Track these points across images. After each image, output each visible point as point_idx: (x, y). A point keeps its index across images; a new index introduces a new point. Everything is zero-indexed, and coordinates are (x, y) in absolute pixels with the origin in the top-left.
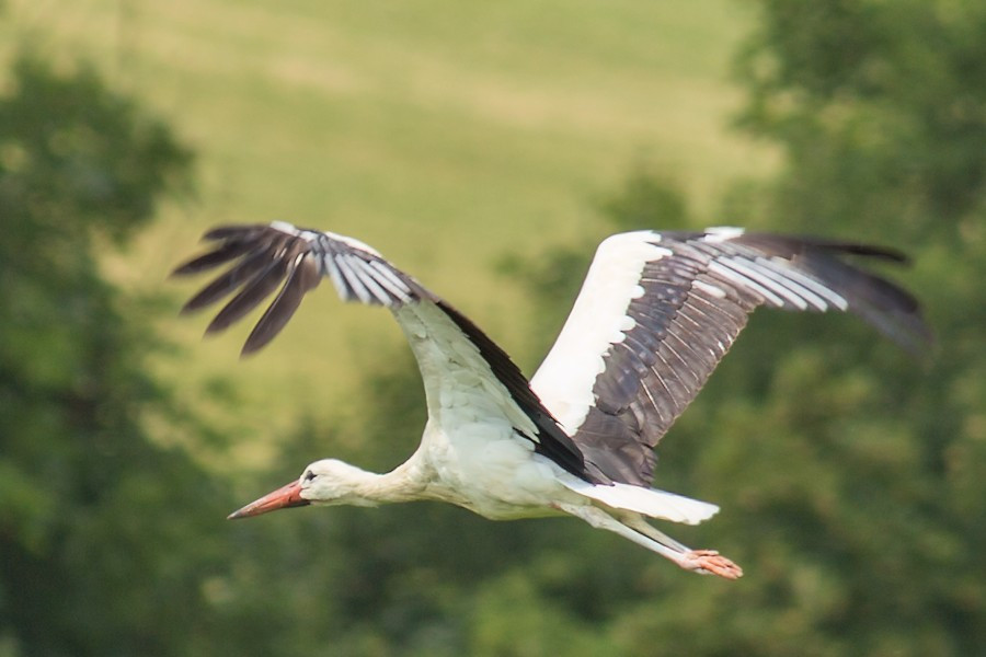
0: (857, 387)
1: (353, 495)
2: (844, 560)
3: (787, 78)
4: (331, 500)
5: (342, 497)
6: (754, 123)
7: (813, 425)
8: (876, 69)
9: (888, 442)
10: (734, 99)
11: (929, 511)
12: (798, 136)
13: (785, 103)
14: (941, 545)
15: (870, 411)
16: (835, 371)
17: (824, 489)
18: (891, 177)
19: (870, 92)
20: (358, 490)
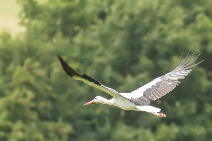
0: (37, 64)
1: (102, 102)
2: (35, 90)
3: (27, 17)
4: (99, 102)
5: (101, 102)
6: (22, 24)
7: (30, 70)
8: (40, 15)
9: (42, 72)
10: (19, 20)
11: (48, 83)
12: (28, 26)
13: (26, 21)
14: (50, 88)
15: (39, 68)
16: (33, 62)
17: (32, 80)
18: (42, 32)
19: (39, 19)
20: (103, 102)
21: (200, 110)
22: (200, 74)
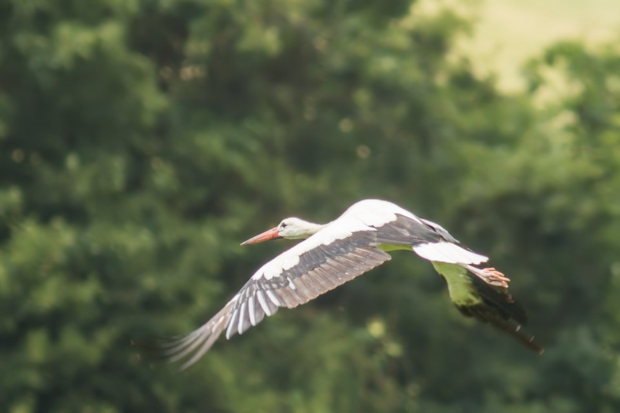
1: (306, 234)
4: (293, 237)
5: (301, 233)
20: (309, 232)
21: (136, 182)
22: (139, 75)
